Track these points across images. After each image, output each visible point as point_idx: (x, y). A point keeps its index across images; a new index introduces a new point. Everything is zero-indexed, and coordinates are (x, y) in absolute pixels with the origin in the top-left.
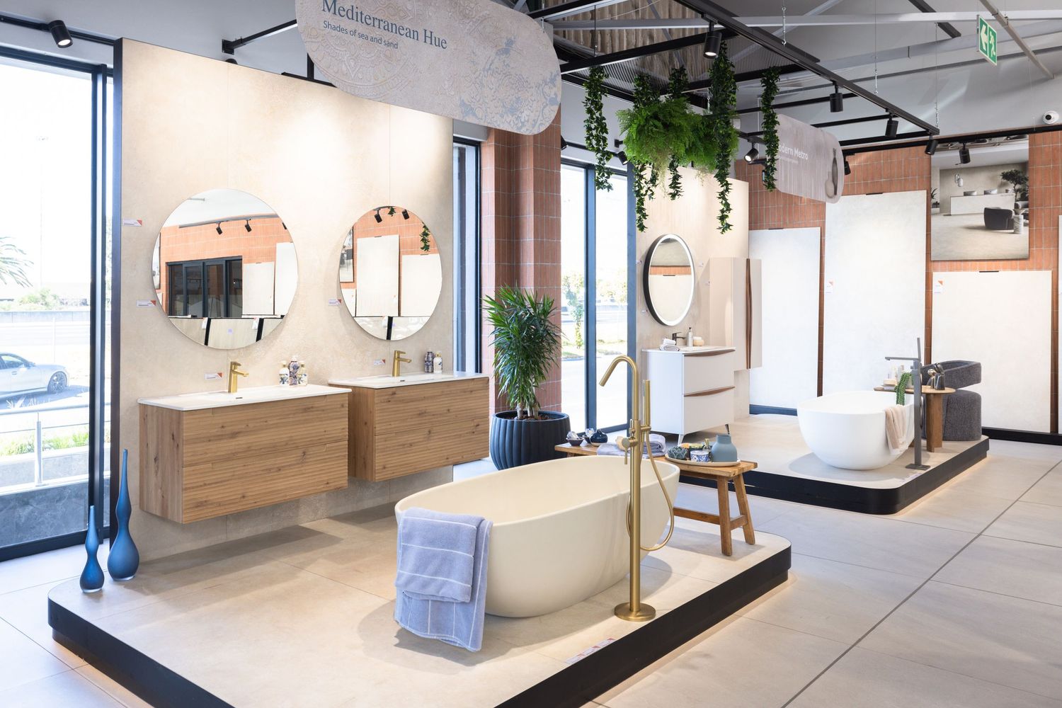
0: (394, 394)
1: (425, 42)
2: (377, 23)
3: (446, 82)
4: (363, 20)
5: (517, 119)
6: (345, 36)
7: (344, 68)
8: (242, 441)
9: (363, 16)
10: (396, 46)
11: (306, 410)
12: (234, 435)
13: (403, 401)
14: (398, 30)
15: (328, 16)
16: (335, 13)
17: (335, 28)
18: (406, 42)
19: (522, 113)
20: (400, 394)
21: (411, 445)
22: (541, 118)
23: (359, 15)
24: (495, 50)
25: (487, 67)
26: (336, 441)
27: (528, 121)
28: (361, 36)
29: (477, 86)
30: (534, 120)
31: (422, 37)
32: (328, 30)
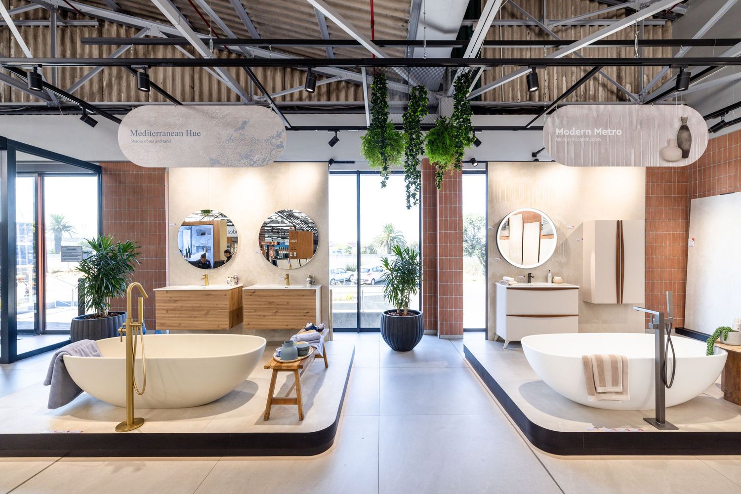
0: (254, 292)
1: (187, 135)
2: (159, 134)
3: (201, 152)
4: (151, 135)
5: (250, 160)
6: (141, 144)
7: (142, 157)
8: (179, 304)
9: (151, 133)
10: (170, 141)
11: (207, 295)
12: (175, 301)
13: (259, 296)
14: (171, 134)
15: (134, 138)
16: (137, 135)
17: (137, 142)
18: (175, 139)
19: (254, 157)
20: (257, 293)
21: (264, 316)
22: (269, 156)
23: (149, 133)
24: (234, 129)
25: (228, 139)
26: (222, 309)
27: (259, 160)
28: (151, 142)
29: (221, 149)
30: (264, 159)
31: (185, 134)
32: (134, 143)
